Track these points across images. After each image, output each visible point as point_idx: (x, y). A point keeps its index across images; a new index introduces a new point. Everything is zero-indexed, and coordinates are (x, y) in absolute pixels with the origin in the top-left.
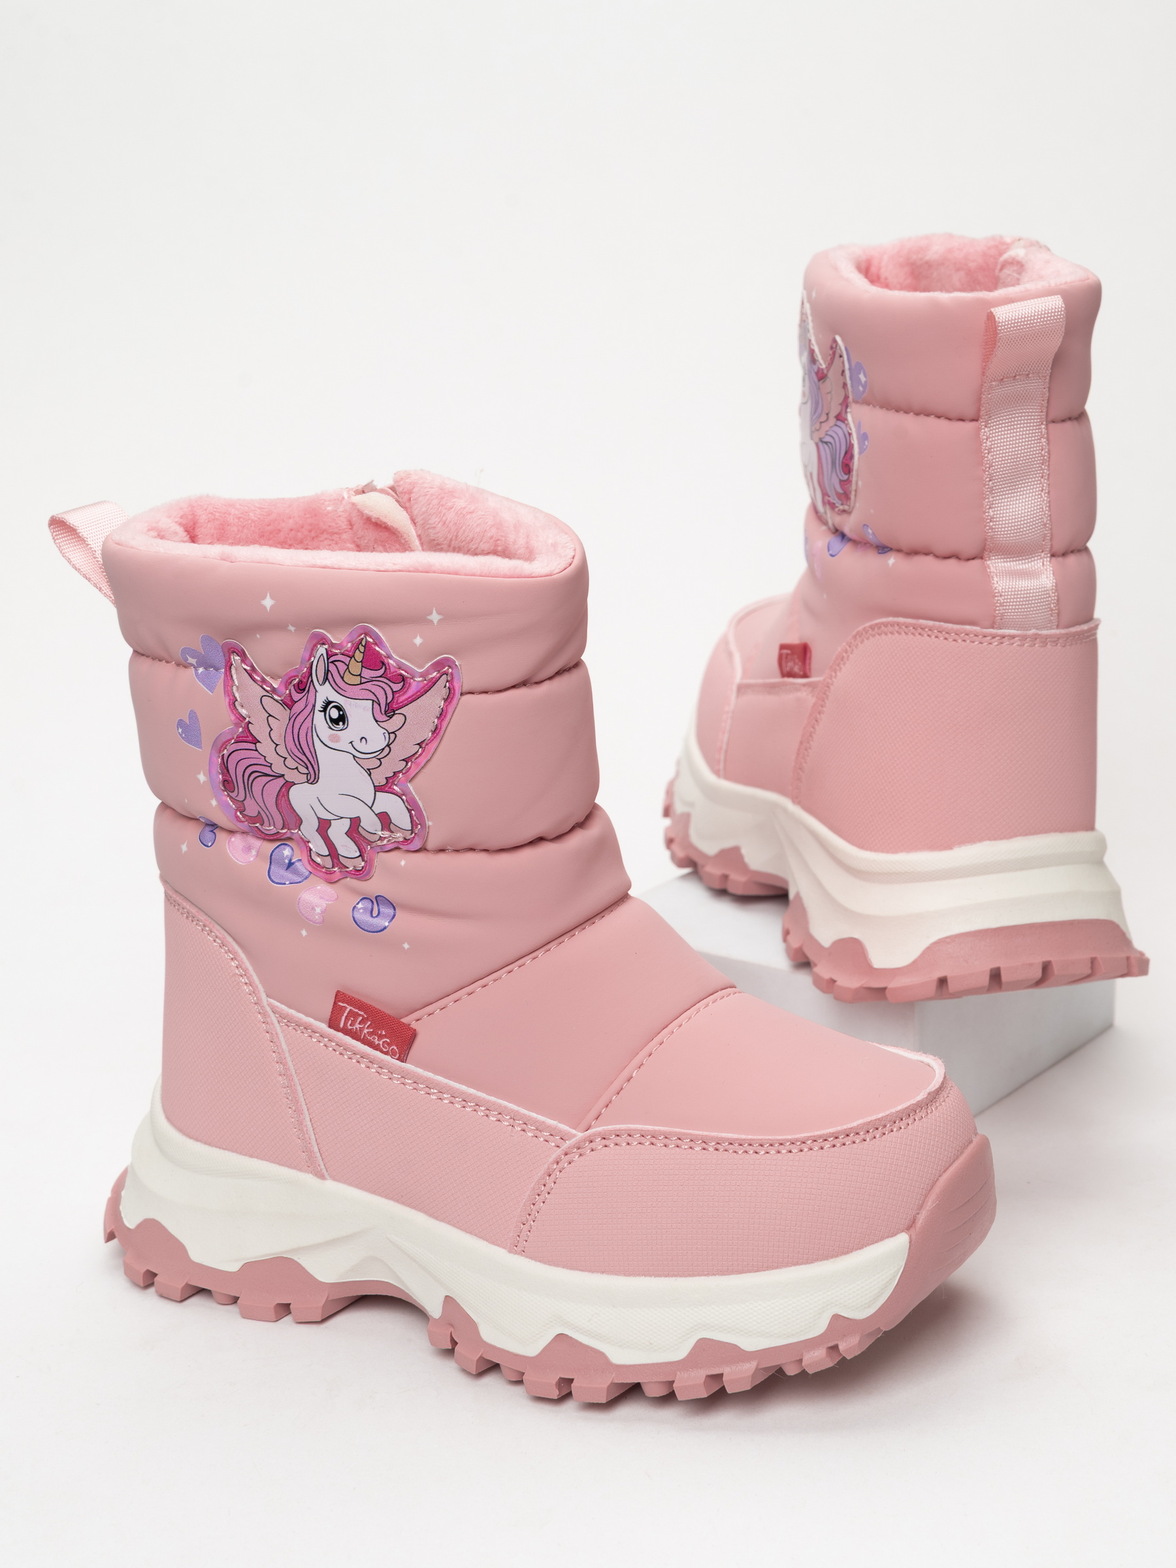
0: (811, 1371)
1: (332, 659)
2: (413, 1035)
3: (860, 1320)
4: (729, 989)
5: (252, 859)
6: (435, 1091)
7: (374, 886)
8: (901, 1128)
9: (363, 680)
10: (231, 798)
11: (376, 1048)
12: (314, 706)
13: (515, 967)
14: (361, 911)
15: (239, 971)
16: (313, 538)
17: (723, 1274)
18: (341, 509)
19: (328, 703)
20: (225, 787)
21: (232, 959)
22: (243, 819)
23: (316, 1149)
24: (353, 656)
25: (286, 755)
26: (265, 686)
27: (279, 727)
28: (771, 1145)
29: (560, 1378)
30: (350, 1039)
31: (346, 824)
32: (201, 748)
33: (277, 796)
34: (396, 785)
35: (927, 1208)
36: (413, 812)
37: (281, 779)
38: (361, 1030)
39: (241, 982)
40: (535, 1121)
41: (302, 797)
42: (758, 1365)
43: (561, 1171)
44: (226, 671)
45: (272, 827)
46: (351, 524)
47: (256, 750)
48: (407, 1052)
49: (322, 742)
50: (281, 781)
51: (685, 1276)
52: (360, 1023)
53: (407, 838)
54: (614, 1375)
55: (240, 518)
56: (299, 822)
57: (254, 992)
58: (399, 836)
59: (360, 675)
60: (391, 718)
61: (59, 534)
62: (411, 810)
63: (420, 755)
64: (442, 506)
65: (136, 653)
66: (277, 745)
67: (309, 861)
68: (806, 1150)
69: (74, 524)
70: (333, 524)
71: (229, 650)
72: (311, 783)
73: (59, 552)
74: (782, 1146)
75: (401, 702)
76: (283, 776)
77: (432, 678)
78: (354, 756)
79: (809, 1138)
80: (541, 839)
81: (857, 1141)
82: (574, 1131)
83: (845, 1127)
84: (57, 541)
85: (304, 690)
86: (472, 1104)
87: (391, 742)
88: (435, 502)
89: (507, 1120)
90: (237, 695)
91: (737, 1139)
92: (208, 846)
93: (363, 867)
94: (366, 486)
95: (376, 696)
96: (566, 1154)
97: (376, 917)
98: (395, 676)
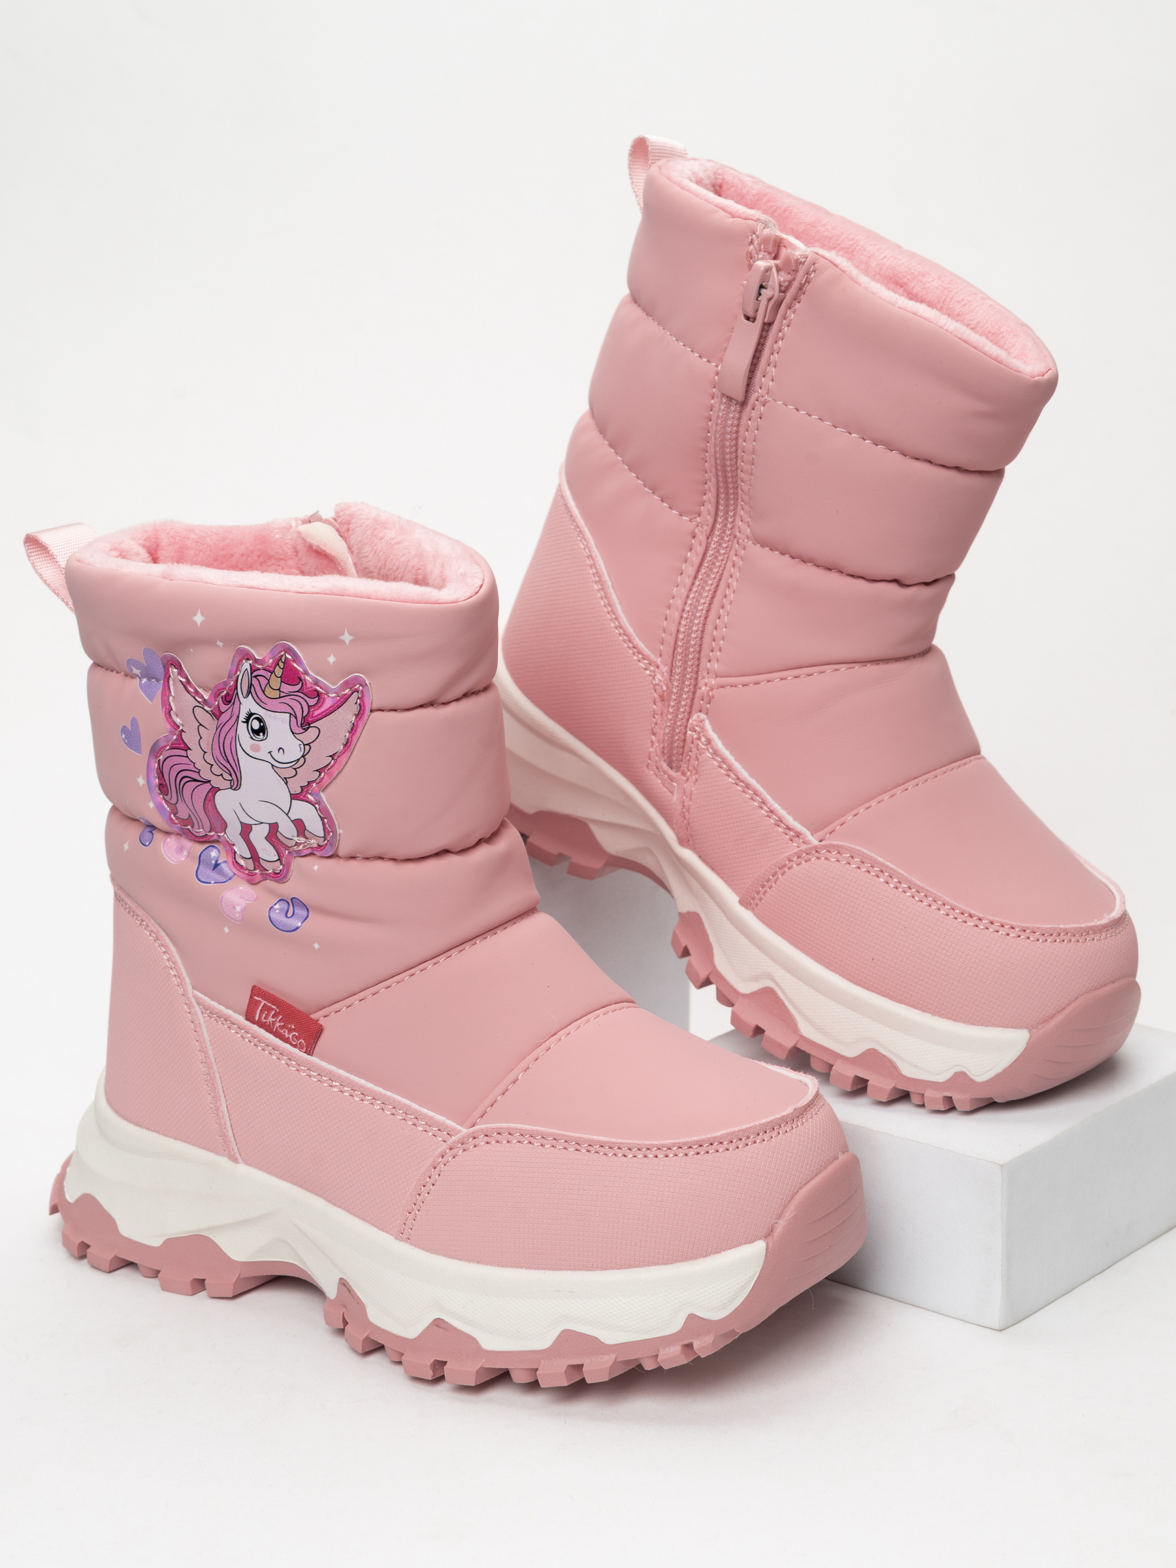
0: (666, 1368)
1: (255, 674)
2: (320, 1030)
3: (714, 1321)
4: (625, 1004)
5: (183, 859)
6: (337, 1084)
7: (290, 888)
8: (764, 1140)
9: (282, 694)
10: (166, 801)
11: (286, 1040)
12: (238, 717)
13: (417, 970)
14: (277, 911)
15: (169, 964)
16: (262, 563)
17: (588, 1270)
18: (289, 537)
19: (251, 715)
20: (160, 791)
21: (164, 952)
22: (176, 821)
23: (231, 1134)
24: (274, 671)
25: (212, 762)
26: (197, 698)
27: (208, 735)
28: (639, 1150)
29: (435, 1360)
30: (264, 1031)
31: (265, 829)
32: (140, 753)
33: (205, 800)
34: (310, 794)
35: (786, 1218)
36: (325, 820)
37: (208, 784)
38: (274, 1023)
39: (170, 973)
40: (425, 1116)
41: (226, 801)
42: (616, 1358)
43: (445, 1165)
44: (164, 682)
45: (202, 830)
46: (296, 552)
47: (187, 757)
48: (313, 1046)
49: (244, 751)
50: (207, 787)
51: (554, 1270)
52: (272, 1017)
53: (321, 845)
54: (484, 1360)
55: (198, 542)
56: (224, 826)
57: (181, 984)
58: (313, 842)
59: (279, 689)
60: (306, 730)
61: (34, 552)
62: (324, 818)
63: (332, 766)
64: (375, 536)
65: (96, 665)
66: (205, 752)
67: (233, 863)
68: (671, 1155)
69: (46, 542)
70: (280, 551)
71: (168, 662)
72: (234, 790)
73: (32, 569)
74: (649, 1151)
75: (316, 716)
76: (209, 781)
77: (345, 695)
78: (272, 765)
79: (674, 1145)
80: (444, 852)
81: (721, 1150)
82: (459, 1128)
83: (709, 1136)
84: (31, 558)
85: (230, 701)
86: (370, 1098)
87: (306, 753)
88: (369, 532)
89: (400, 1114)
90: (172, 705)
91: (607, 1142)
92: (145, 846)
93: (281, 870)
94: (312, 516)
95: (293, 709)
96: (451, 1149)
97: (290, 917)
98: (310, 691)
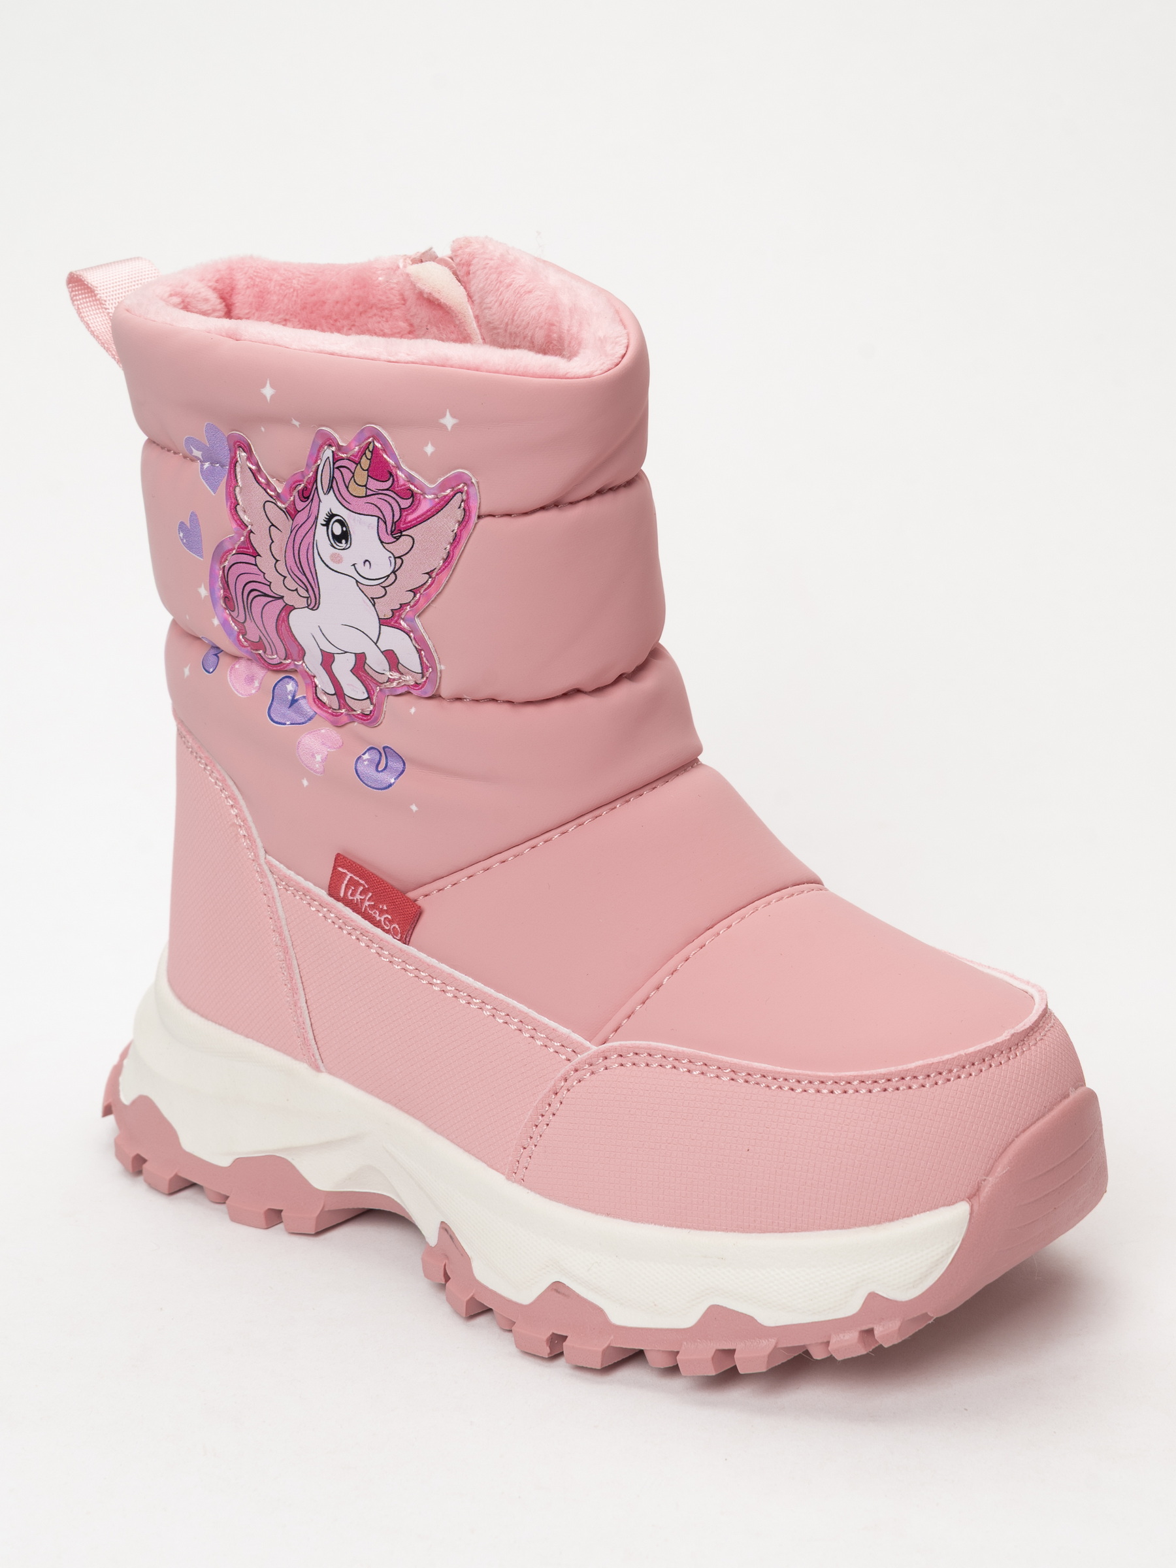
0: (839, 1357)
1: (338, 464)
2: (418, 913)
3: (902, 1302)
4: (806, 885)
5: (253, 691)
6: (439, 982)
7: (380, 735)
8: (971, 1075)
9: (369, 492)
10: (232, 617)
11: (377, 924)
12: (317, 518)
13: (539, 841)
14: (366, 763)
15: (237, 821)
16: (361, 314)
17: (744, 1232)
18: (395, 281)
19: (331, 516)
20: (226, 605)
21: (232, 806)
22: (245, 644)
23: (311, 1036)
24: (360, 462)
25: (285, 573)
26: (268, 491)
27: (281, 538)
28: (811, 1082)
29: (553, 1334)
30: (351, 911)
31: (350, 661)
32: (201, 556)
33: (277, 620)
34: (403, 619)
35: (996, 1174)
36: (422, 652)
37: (281, 601)
38: (362, 901)
39: (239, 833)
40: (546, 1027)
41: (302, 623)
42: (777, 1343)
43: (568, 1090)
44: (230, 468)
45: (275, 656)
46: (404, 300)
47: (256, 565)
48: (410, 933)
49: (323, 561)
50: (279, 604)
51: (700, 1230)
52: (360, 894)
53: (418, 682)
54: (612, 1337)
55: (282, 285)
56: (302, 653)
57: (252, 847)
58: (409, 679)
59: (365, 486)
60: (398, 539)
61: (79, 295)
62: (421, 650)
63: (430, 586)
64: (501, 282)
65: (151, 442)
66: (277, 561)
67: (314, 699)
68: (851, 1091)
69: (93, 283)
70: (383, 298)
71: (235, 443)
72: (312, 609)
73: (77, 316)
74: (823, 1085)
75: (409, 522)
76: (282, 597)
77: (445, 496)
78: (357, 581)
79: (855, 1078)
80: (577, 691)
81: (914, 1086)
82: (588, 1044)
83: (900, 1068)
84: (76, 303)
85: (308, 498)
86: (478, 1001)
87: (397, 568)
88: (494, 276)
89: (514, 1024)
90: (239, 498)
91: (771, 1072)
92: (209, 672)
93: (371, 711)
94: (424, 254)
95: (381, 512)
96: (576, 1070)
97: (382, 771)
98: (403, 489)
